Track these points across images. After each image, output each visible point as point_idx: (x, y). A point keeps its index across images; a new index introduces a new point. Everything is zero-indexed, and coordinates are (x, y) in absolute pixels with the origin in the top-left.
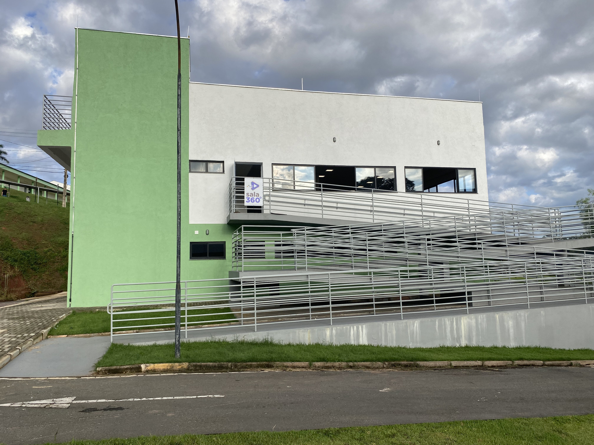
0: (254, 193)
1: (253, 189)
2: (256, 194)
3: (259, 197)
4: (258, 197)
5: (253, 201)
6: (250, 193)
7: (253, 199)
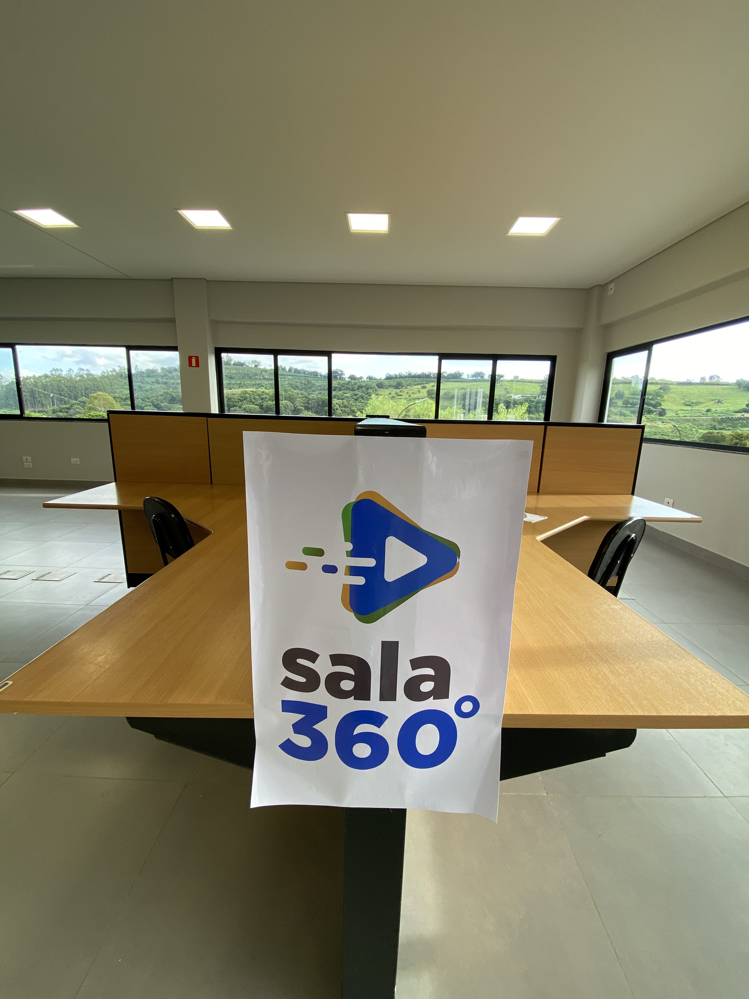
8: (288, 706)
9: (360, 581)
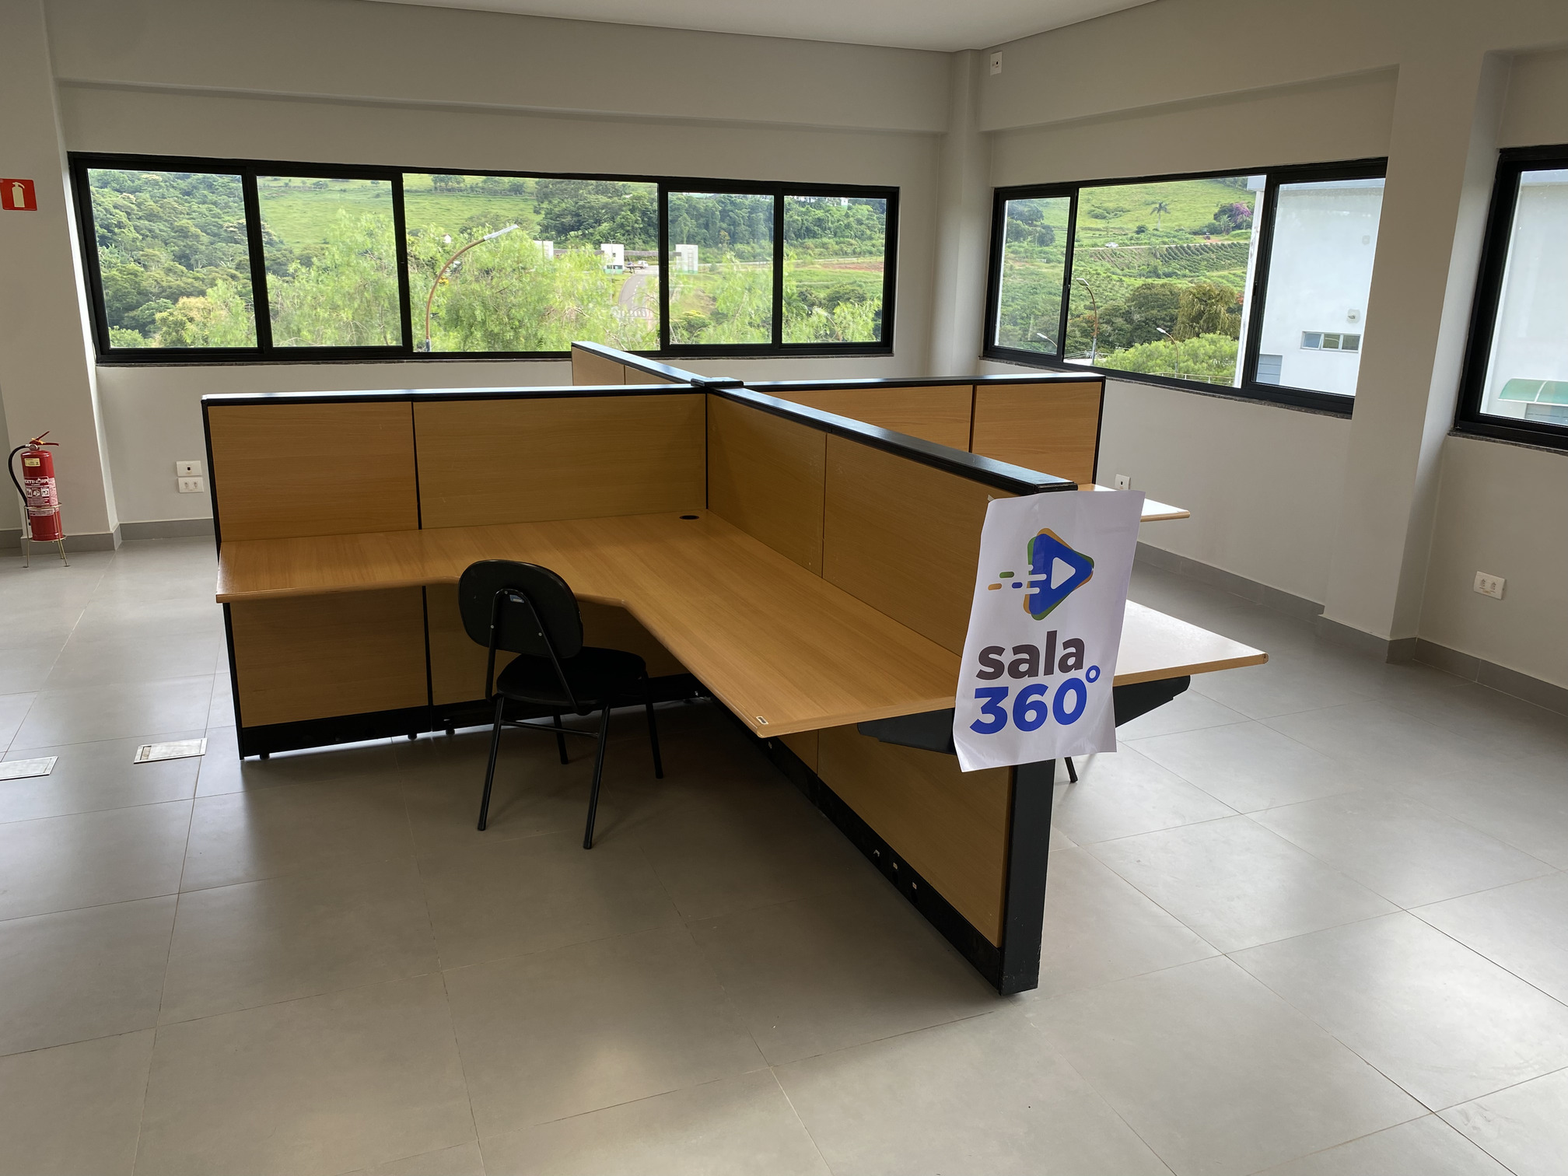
8: (980, 693)
9: (1036, 590)
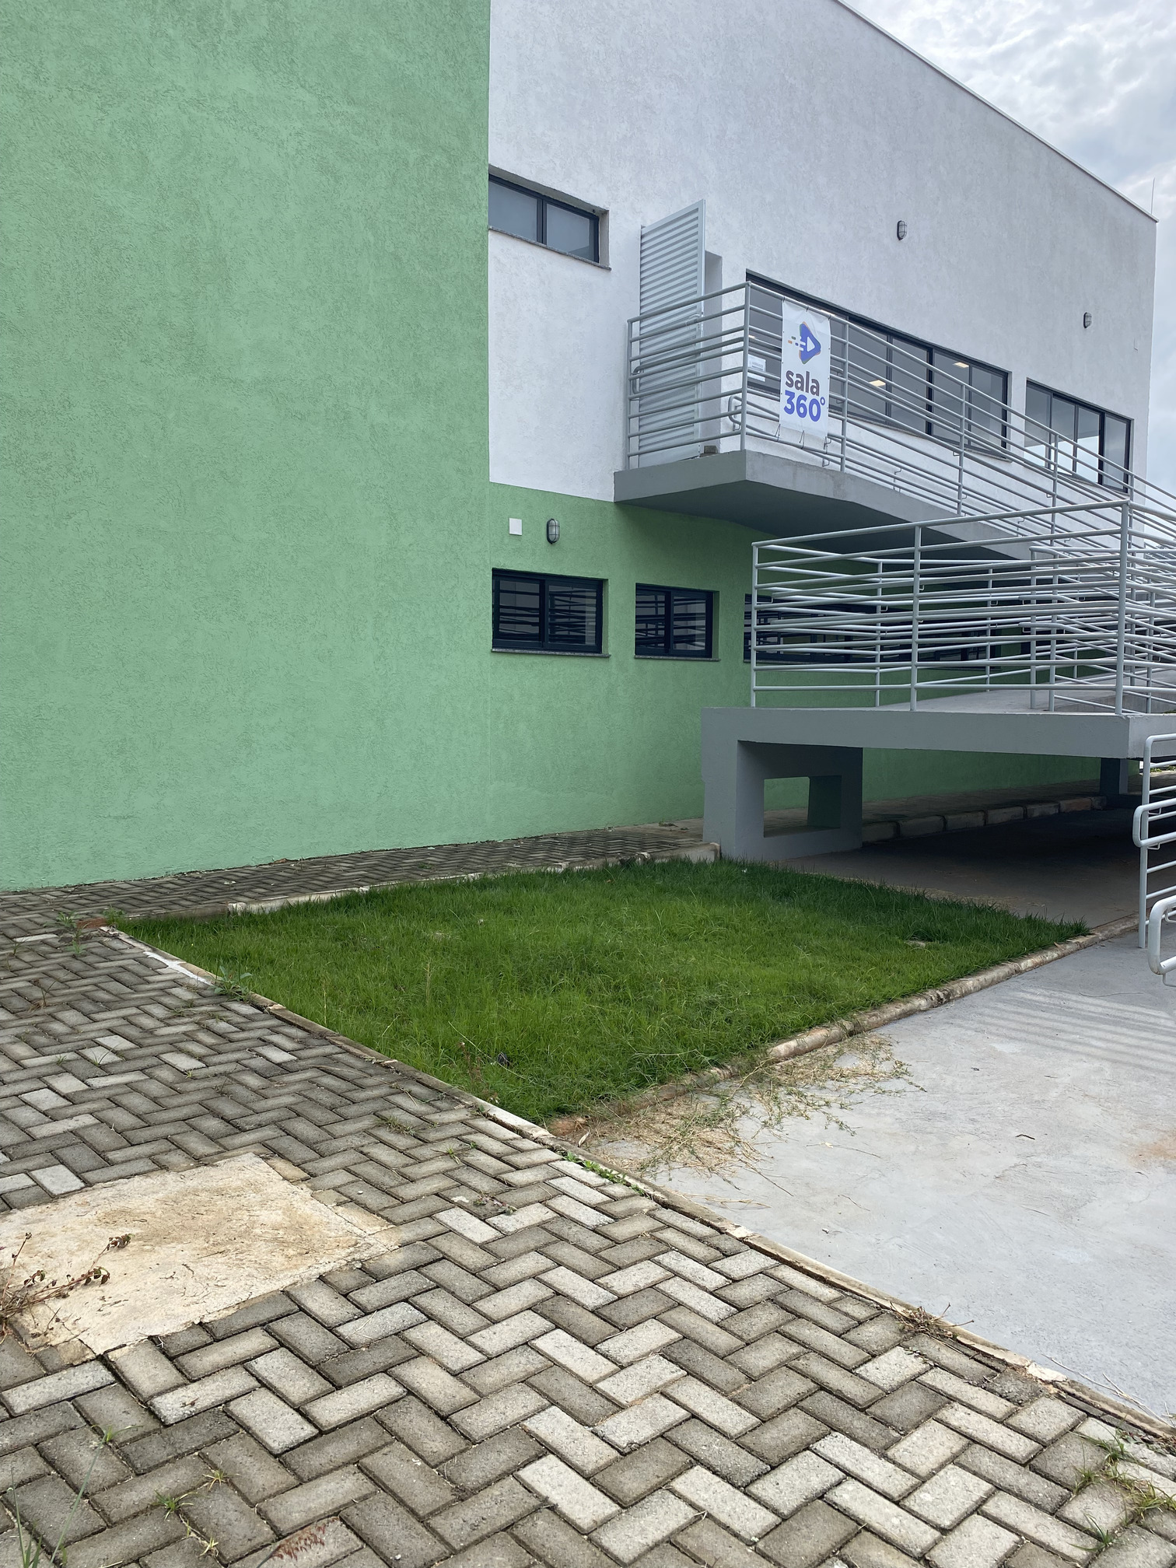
0: (808, 373)
1: (805, 356)
2: (814, 381)
3: (818, 398)
4: (815, 397)
5: (802, 410)
6: (798, 376)
7: (802, 402)
